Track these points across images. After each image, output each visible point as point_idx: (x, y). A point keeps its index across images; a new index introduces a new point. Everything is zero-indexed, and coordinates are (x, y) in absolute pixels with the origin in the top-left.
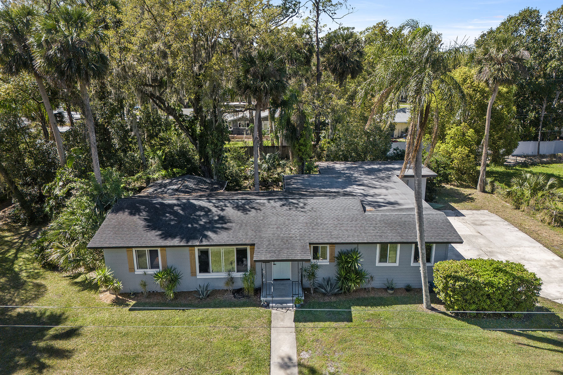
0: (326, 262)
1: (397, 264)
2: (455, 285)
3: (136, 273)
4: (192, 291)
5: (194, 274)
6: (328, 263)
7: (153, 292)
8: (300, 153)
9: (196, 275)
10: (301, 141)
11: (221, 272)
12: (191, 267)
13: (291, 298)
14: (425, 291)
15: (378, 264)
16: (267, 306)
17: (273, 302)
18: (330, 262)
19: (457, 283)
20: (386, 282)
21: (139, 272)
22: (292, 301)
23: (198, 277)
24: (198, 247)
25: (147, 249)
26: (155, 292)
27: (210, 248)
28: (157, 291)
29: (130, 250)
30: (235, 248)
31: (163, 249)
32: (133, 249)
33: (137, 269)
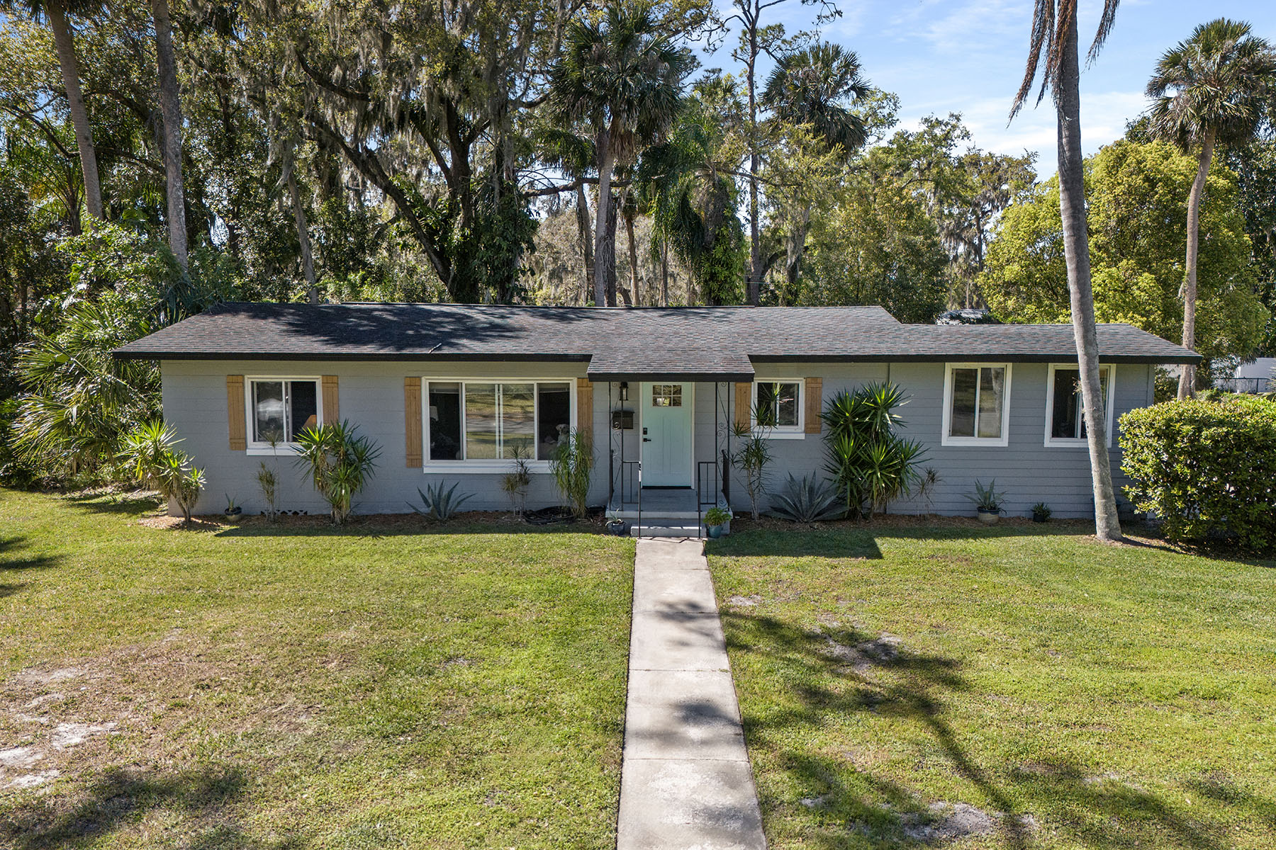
0: (796, 433)
1: (1003, 442)
2: (1198, 440)
3: (249, 452)
4: (407, 515)
5: (414, 461)
6: (802, 436)
7: (296, 513)
8: (715, 286)
9: (421, 466)
10: (718, 252)
11: (494, 457)
12: (409, 437)
13: (695, 515)
14: (1102, 481)
15: (947, 441)
16: (623, 531)
17: (640, 522)
18: (806, 432)
19: (1204, 433)
20: (974, 489)
21: (257, 449)
22: (699, 522)
23: (426, 471)
24: (431, 378)
25: (285, 378)
26: (301, 514)
27: (464, 382)
28: (306, 513)
29: (236, 382)
30: (535, 383)
31: (330, 381)
32: (246, 377)
33: (254, 440)
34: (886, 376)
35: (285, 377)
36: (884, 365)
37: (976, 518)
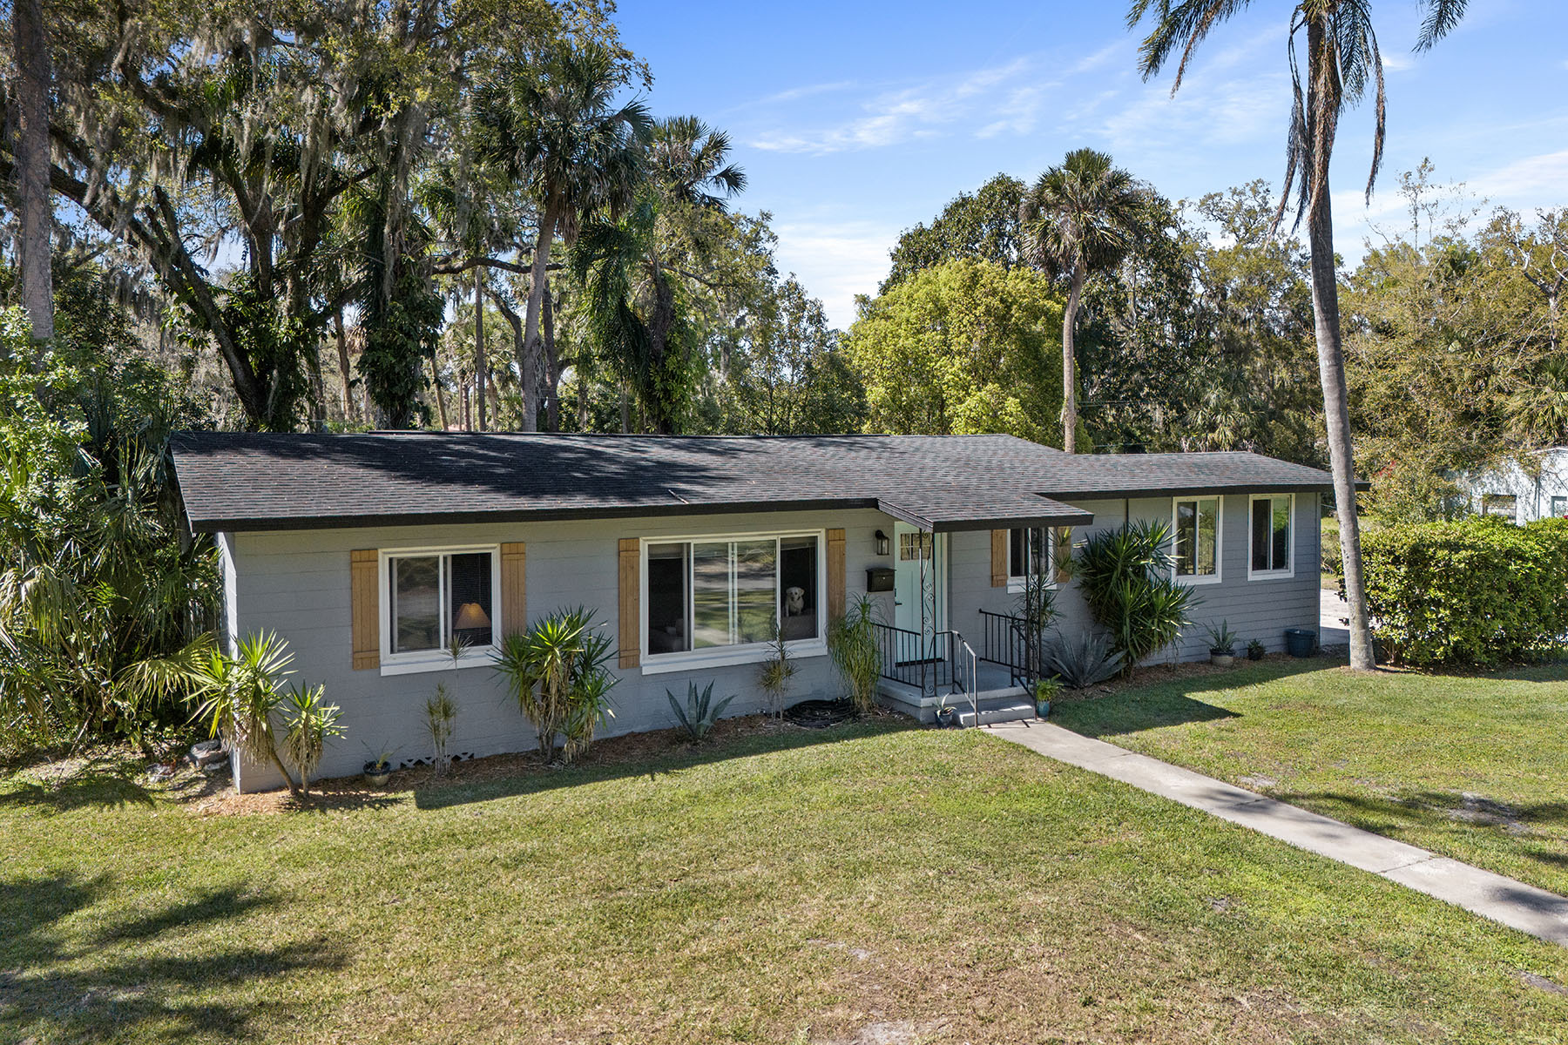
1: (1217, 578)
3: (384, 671)
4: (621, 738)
5: (629, 659)
6: (1054, 587)
9: (637, 665)
10: (672, 364)
12: (624, 626)
18: (1057, 580)
21: (395, 664)
23: (646, 671)
24: (650, 539)
25: (442, 551)
26: (465, 758)
27: (693, 542)
28: (472, 756)
29: (364, 560)
30: (778, 539)
31: (512, 551)
32: (380, 551)
33: (392, 651)
34: (1124, 510)
35: (441, 549)
36: (1122, 501)
37: (1211, 663)
